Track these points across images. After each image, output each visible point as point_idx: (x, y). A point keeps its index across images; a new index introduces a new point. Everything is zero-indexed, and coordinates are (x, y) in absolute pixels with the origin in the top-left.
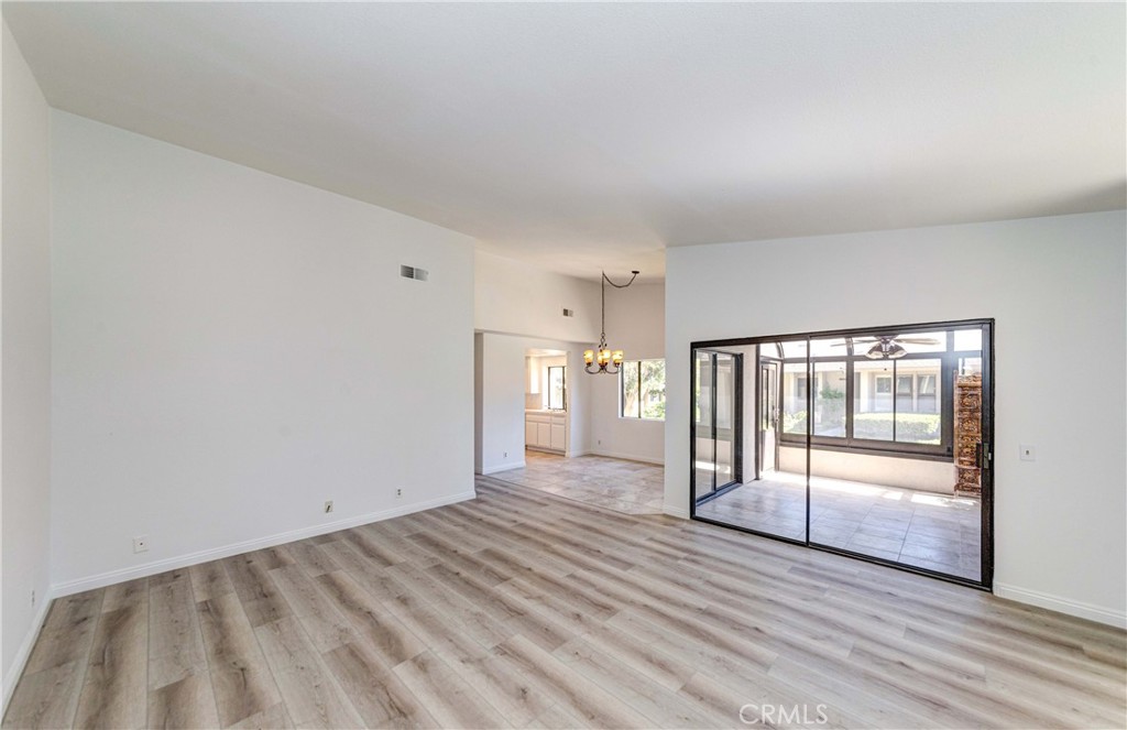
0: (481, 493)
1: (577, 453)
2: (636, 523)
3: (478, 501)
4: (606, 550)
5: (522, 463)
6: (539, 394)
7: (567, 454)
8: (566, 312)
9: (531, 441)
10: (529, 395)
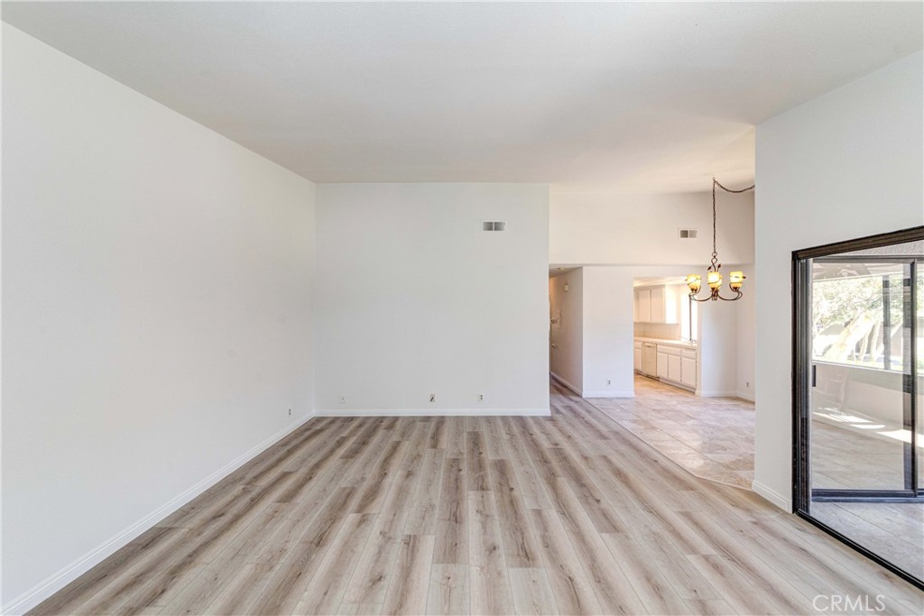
0: (558, 411)
1: (715, 393)
2: (689, 488)
3: (551, 419)
4: (608, 502)
5: (631, 394)
6: (677, 324)
7: (697, 392)
8: (685, 234)
9: (661, 373)
10: (663, 325)
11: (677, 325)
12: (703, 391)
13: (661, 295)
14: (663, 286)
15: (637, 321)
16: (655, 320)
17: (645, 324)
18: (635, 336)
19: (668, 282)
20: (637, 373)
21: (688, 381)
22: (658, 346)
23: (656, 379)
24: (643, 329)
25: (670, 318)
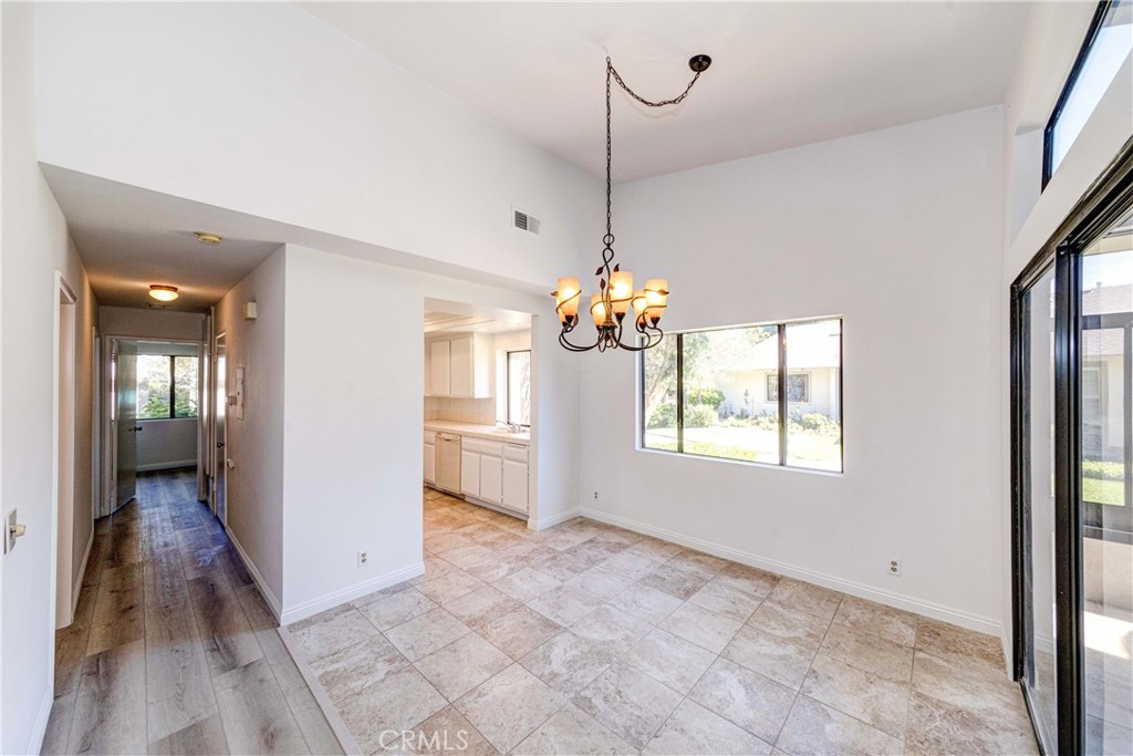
5: (416, 566)
6: (490, 399)
7: (530, 522)
8: (521, 221)
9: (468, 487)
10: (472, 400)
11: (490, 401)
12: (540, 521)
13: (468, 350)
14: (469, 335)
15: (428, 395)
16: (456, 393)
17: (440, 399)
18: (425, 420)
19: (478, 325)
20: (429, 487)
21: (514, 502)
22: (464, 439)
23: (459, 498)
24: (440, 408)
25: (481, 391)
